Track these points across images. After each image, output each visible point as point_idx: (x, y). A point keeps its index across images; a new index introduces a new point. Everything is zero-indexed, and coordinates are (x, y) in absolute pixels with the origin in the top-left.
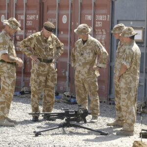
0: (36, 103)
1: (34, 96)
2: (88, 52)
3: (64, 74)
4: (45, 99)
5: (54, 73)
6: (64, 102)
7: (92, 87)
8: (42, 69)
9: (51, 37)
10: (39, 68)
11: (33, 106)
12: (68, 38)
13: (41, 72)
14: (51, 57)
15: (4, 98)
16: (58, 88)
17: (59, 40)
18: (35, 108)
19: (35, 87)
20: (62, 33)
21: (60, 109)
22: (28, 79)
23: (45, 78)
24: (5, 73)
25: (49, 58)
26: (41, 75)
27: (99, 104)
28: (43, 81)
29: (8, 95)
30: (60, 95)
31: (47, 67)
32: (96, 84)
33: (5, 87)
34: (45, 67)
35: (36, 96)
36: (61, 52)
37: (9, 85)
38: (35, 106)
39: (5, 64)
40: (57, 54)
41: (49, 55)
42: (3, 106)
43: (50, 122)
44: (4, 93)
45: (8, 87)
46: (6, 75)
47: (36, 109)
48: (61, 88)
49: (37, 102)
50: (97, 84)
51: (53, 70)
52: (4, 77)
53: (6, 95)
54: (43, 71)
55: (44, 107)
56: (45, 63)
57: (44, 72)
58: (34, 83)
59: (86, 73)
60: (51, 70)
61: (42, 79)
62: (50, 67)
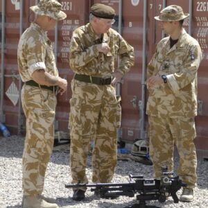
0: (80, 164)
1: (75, 151)
2: (176, 63)
3: (135, 106)
4: (98, 156)
5: (114, 106)
6: (136, 161)
7: (183, 133)
8: (91, 97)
9: (108, 34)
10: (85, 95)
11: (73, 170)
12: (142, 35)
13: (88, 103)
14: (109, 74)
15: (36, 156)
16: (125, 132)
17: (123, 41)
18: (78, 174)
19: (77, 132)
20: (130, 24)
21: (127, 174)
22: (65, 114)
23: (96, 115)
24: (38, 107)
25: (105, 75)
26: (89, 108)
27: (195, 166)
28: (93, 121)
29: (42, 151)
30: (128, 145)
31: (101, 93)
32: (191, 126)
33: (38, 134)
34: (96, 93)
35: (80, 150)
36: (128, 64)
37: (46, 131)
38: (78, 170)
39: (36, 90)
40: (122, 68)
41: (105, 70)
42: (34, 171)
43: (107, 201)
44: (34, 147)
45: (44, 134)
46: (39, 111)
47: (79, 176)
48: (130, 133)
49: (82, 162)
50: (194, 126)
51: (112, 99)
52: (36, 115)
53: (40, 150)
54: (92, 101)
55: (95, 172)
56: (96, 86)
57: (95, 102)
58: (75, 124)
59: (171, 105)
60: (108, 99)
61: (92, 116)
62: (106, 94)
